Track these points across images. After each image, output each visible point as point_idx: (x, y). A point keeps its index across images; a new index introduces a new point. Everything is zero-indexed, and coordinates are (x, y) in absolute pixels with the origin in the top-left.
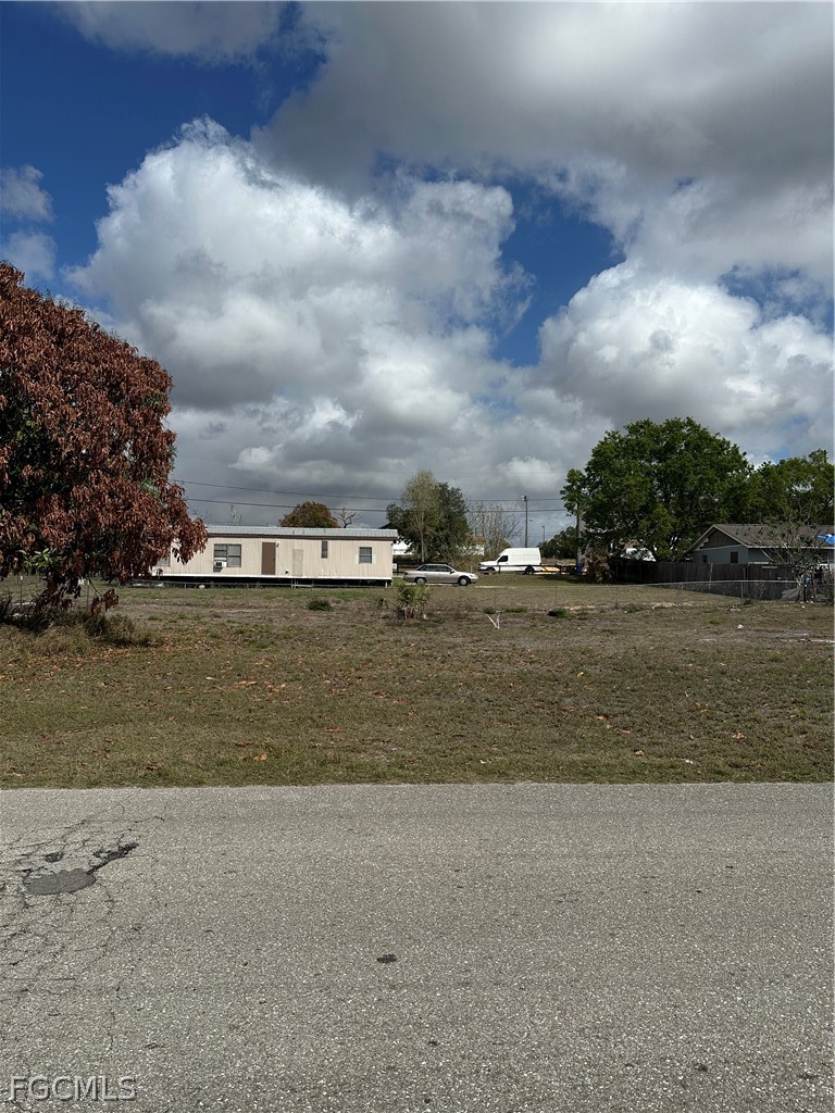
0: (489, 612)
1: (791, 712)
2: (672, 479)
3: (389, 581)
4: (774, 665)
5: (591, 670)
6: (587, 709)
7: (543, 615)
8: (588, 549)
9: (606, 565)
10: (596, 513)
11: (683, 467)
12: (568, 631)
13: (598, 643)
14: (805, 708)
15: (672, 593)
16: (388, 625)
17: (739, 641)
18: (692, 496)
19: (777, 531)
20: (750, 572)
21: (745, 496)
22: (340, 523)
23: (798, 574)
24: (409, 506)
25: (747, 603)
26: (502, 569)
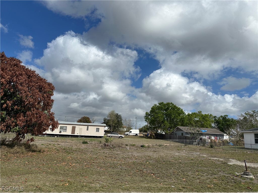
0: (127, 145)
1: (196, 173)
2: (168, 115)
3: (103, 137)
4: (192, 161)
5: (150, 161)
6: (149, 172)
7: (139, 146)
8: (150, 130)
9: (154, 134)
10: (152, 122)
11: (171, 113)
12: (145, 151)
13: (152, 154)
14: (199, 172)
15: (169, 142)
16: (102, 148)
17: (184, 155)
18: (173, 119)
19: (192, 129)
20: (186, 138)
21: (184, 120)
22: (92, 122)
23: (196, 139)
24: (109, 118)
25: (185, 145)
26: (130, 134)
